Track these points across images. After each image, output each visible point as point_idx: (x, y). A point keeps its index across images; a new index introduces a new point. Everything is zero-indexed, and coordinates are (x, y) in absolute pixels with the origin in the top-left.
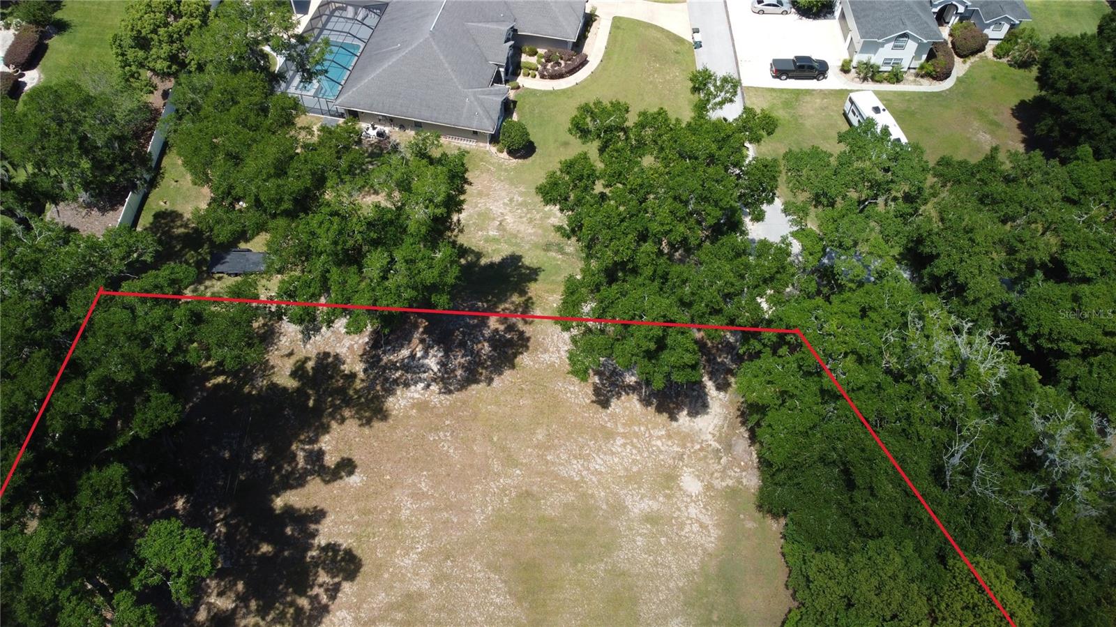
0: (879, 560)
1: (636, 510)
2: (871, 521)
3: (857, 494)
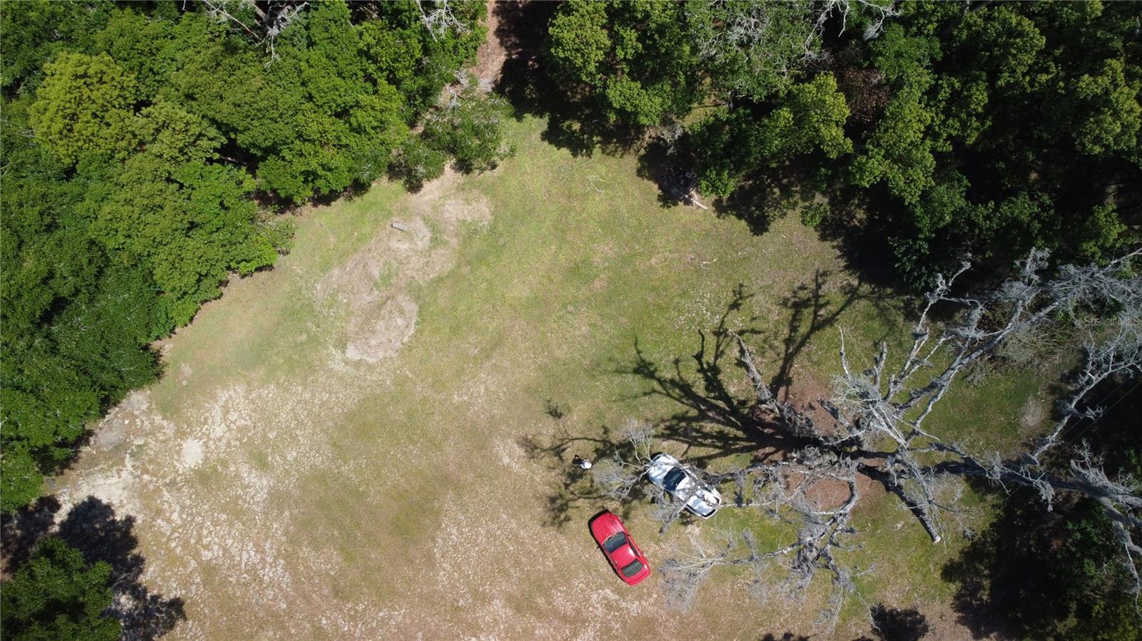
0: (123, 226)
1: (265, 482)
2: (85, 261)
3: (65, 292)
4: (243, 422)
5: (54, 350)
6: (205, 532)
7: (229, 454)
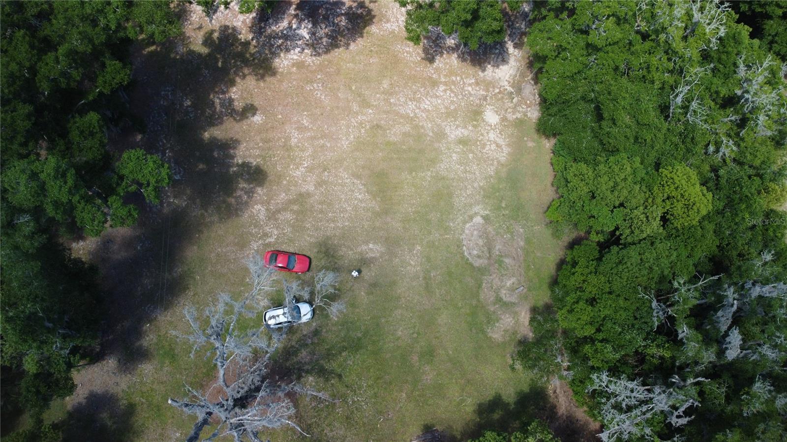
0: (616, 169)
1: (452, 136)
2: (611, 141)
3: (604, 123)
4: (487, 149)
5: (583, 98)
6: (452, 95)
7: (478, 132)
